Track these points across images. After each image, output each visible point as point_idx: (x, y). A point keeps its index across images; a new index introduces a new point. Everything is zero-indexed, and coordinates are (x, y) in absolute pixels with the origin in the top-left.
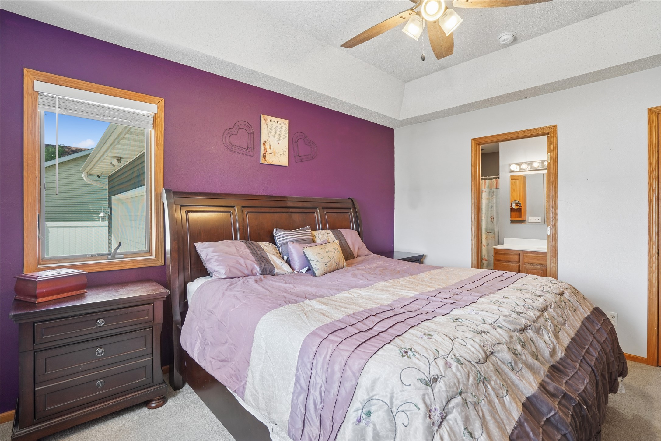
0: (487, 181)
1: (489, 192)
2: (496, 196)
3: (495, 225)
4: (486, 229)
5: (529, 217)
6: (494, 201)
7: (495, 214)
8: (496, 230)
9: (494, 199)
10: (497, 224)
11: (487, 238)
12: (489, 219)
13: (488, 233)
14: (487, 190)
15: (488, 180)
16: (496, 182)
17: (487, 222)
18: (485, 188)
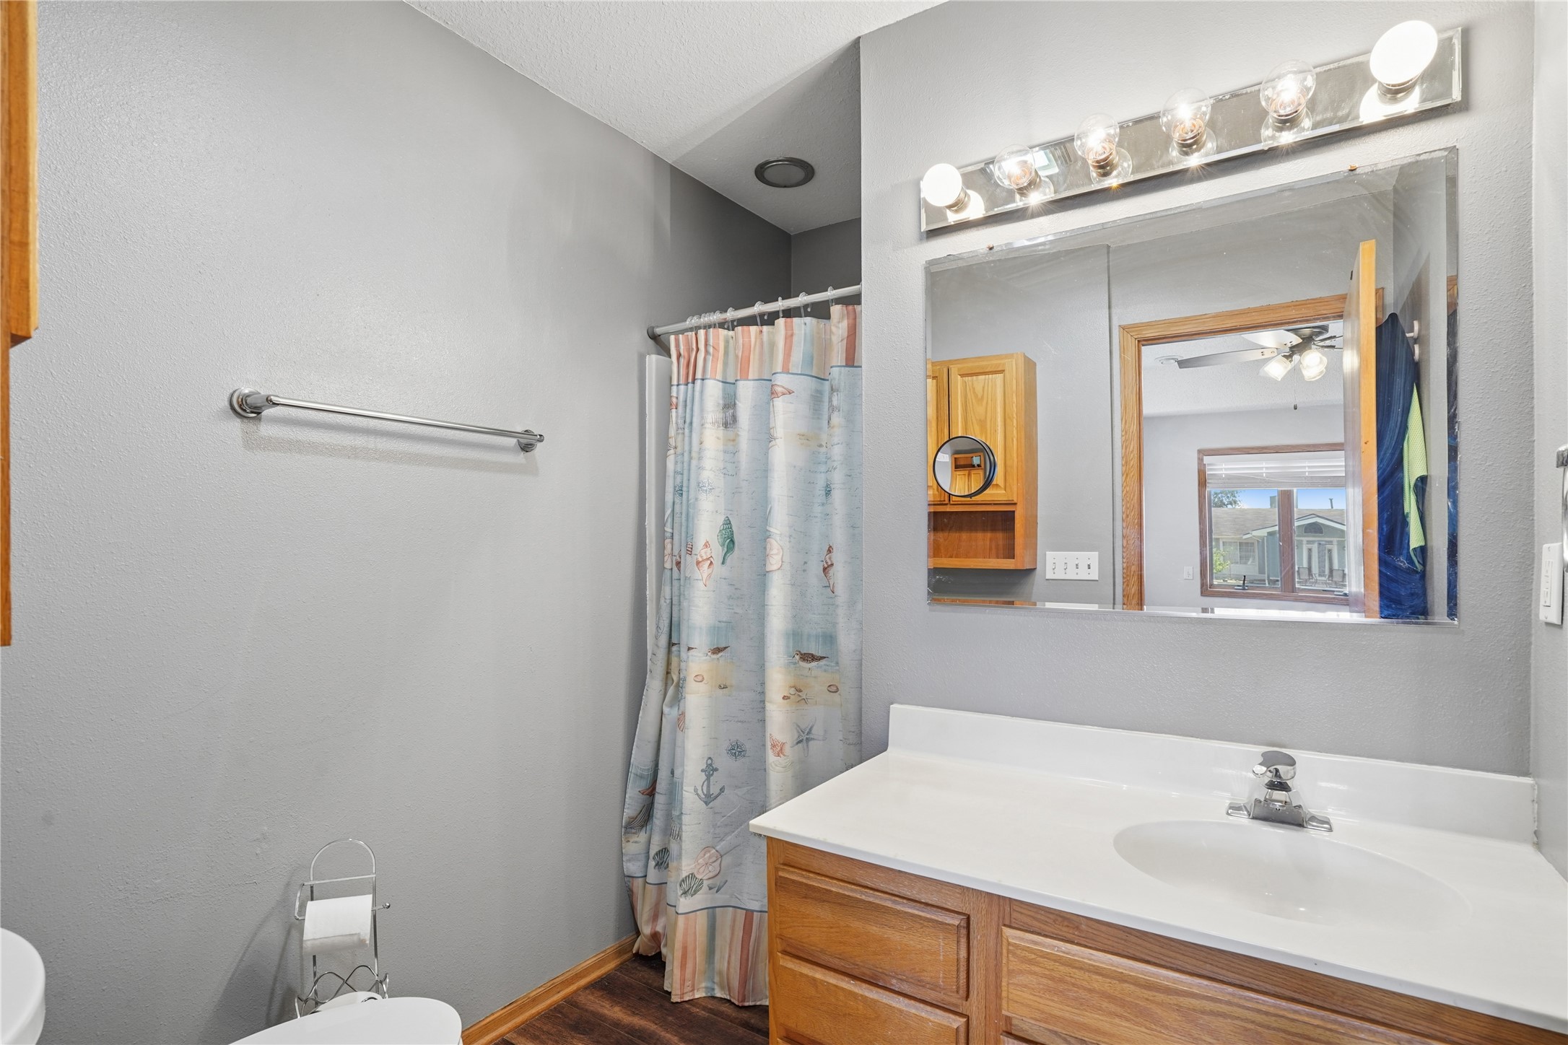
0: (803, 325)
1: (817, 398)
2: (851, 420)
3: (841, 612)
4: (795, 635)
5: (1050, 555)
6: (837, 452)
7: (839, 538)
8: (846, 642)
9: (838, 435)
10: (852, 604)
11: (798, 694)
12: (815, 568)
13: (808, 657)
14: (802, 385)
15: (808, 320)
16: (845, 324)
17: (798, 586)
18: (786, 371)
